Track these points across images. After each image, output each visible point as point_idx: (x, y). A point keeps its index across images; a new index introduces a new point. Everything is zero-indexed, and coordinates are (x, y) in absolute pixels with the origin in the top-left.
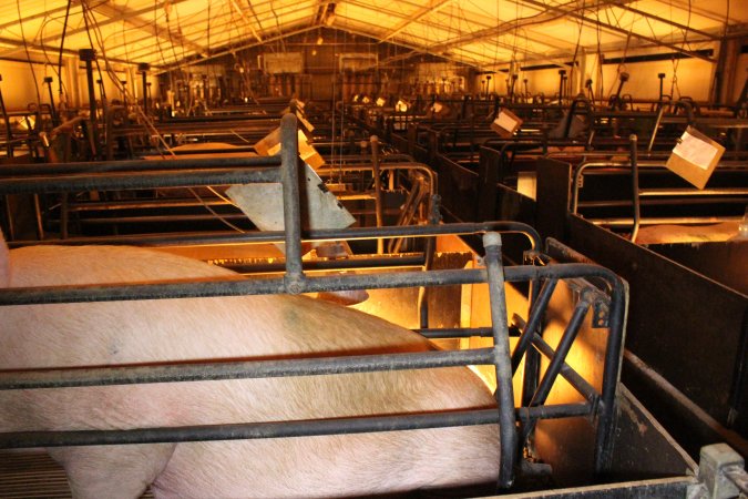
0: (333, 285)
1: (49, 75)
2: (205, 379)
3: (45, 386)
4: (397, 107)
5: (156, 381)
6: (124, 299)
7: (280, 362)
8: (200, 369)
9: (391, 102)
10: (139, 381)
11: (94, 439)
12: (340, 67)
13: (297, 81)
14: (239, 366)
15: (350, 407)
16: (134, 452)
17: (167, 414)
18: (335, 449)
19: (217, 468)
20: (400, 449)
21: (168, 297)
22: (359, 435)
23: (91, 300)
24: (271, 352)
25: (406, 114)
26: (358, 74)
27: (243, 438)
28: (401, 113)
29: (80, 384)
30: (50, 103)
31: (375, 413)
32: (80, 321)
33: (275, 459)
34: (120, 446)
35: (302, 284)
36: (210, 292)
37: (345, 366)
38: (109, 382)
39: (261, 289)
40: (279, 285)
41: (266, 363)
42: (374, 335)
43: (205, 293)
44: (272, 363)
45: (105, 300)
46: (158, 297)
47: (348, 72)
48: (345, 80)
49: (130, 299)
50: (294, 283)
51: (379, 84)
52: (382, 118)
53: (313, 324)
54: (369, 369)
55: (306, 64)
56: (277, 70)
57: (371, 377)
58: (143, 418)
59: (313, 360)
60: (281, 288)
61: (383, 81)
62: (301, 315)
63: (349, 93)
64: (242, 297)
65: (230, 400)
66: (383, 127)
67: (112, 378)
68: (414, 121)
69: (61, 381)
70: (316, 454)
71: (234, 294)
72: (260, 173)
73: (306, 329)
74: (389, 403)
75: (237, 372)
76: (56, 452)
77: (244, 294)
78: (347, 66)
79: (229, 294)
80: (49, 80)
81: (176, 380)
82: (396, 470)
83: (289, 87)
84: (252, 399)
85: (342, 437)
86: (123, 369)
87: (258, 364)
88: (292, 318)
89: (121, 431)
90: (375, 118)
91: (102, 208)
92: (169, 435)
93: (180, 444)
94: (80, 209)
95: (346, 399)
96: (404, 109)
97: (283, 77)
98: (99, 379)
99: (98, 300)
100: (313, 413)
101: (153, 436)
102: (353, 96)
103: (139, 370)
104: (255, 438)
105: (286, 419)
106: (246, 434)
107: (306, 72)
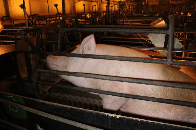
0: (180, 64)
1: (95, 4)
2: (142, 84)
3: (103, 79)
4: (188, 15)
5: (130, 82)
6: (123, 60)
7: (163, 82)
8: (141, 81)
9: (186, 13)
10: (125, 81)
11: (110, 94)
12: (170, 3)
13: (157, 7)
14: (152, 82)
15: (177, 97)
16: (118, 99)
17: (129, 90)
18: (171, 108)
19: (139, 106)
20: (190, 112)
21: (134, 61)
22: (178, 106)
23: (115, 60)
24: (158, 79)
25: (191, 17)
26: (175, 5)
27: (147, 100)
28: (189, 17)
29: (111, 80)
30: (95, 11)
31: (183, 100)
32: (111, 64)
33: (154, 107)
34: (116, 97)
35: (171, 62)
36: (146, 61)
37: (182, 87)
38: (118, 81)
39: (160, 62)
40: (165, 62)
41: (159, 82)
42: (186, 79)
43: (144, 61)
44: (161, 82)
45: (118, 60)
46: (132, 61)
47: (172, 5)
48: (171, 7)
49: (124, 61)
50: (169, 62)
51: (181, 8)
52: (183, 18)
53: (170, 73)
54: (189, 89)
55: (160, 2)
56: (151, 4)
57: (184, 91)
58: (123, 91)
59: (173, 83)
60: (165, 63)
61: (183, 7)
62: (167, 70)
63: (172, 11)
64: (154, 64)
65: (145, 89)
66: (183, 21)
67: (119, 80)
68: (194, 19)
69: (106, 79)
70: (166, 108)
71: (152, 63)
72: (163, 31)
73: (168, 74)
74: (188, 99)
75: (151, 83)
76: (100, 95)
77: (155, 63)
78: (172, 3)
79: (151, 63)
80: (95, 6)
81: (135, 83)
82: (188, 118)
83: (154, 9)
84: (151, 90)
85: (173, 105)
86: (122, 78)
87: (157, 82)
88: (164, 71)
89: (117, 93)
90: (180, 18)
91: (109, 38)
92: (129, 96)
93: (130, 99)
94: (104, 37)
95: (176, 95)
96: (190, 15)
97: (153, 6)
98: (115, 79)
99: (116, 60)
100: (166, 97)
101: (125, 96)
102: (173, 11)
103: (126, 79)
104: (151, 101)
105: (159, 97)
106: (148, 100)
107: (160, 4)
